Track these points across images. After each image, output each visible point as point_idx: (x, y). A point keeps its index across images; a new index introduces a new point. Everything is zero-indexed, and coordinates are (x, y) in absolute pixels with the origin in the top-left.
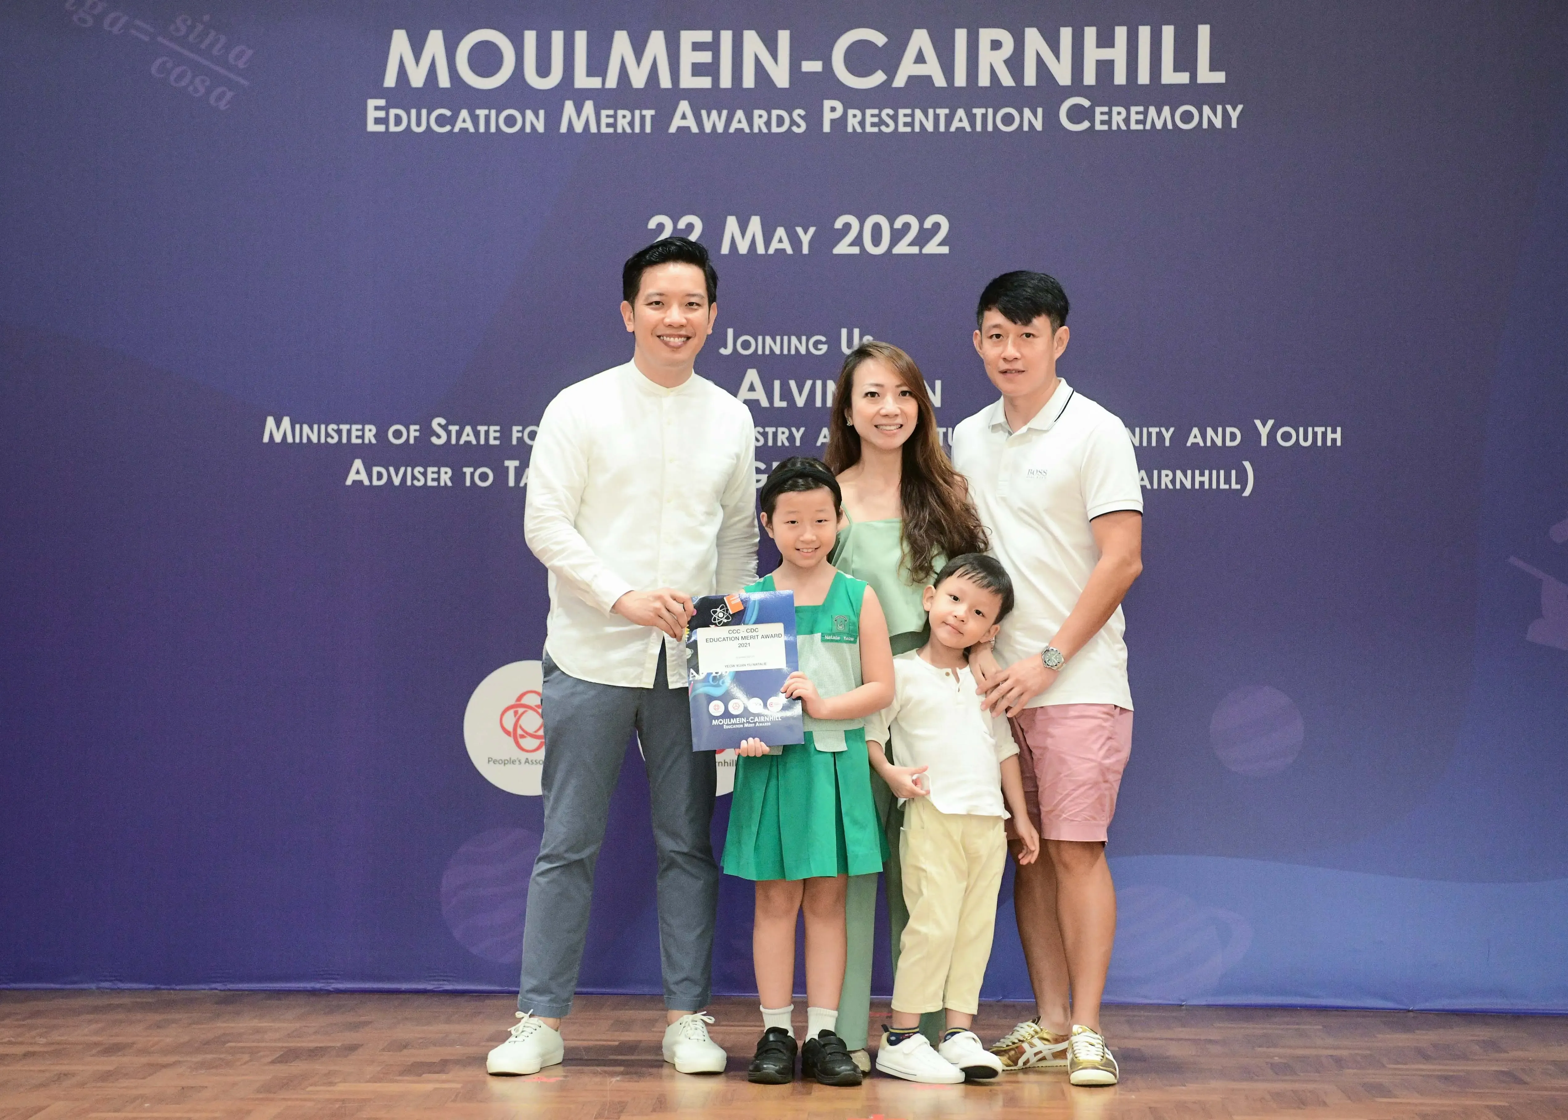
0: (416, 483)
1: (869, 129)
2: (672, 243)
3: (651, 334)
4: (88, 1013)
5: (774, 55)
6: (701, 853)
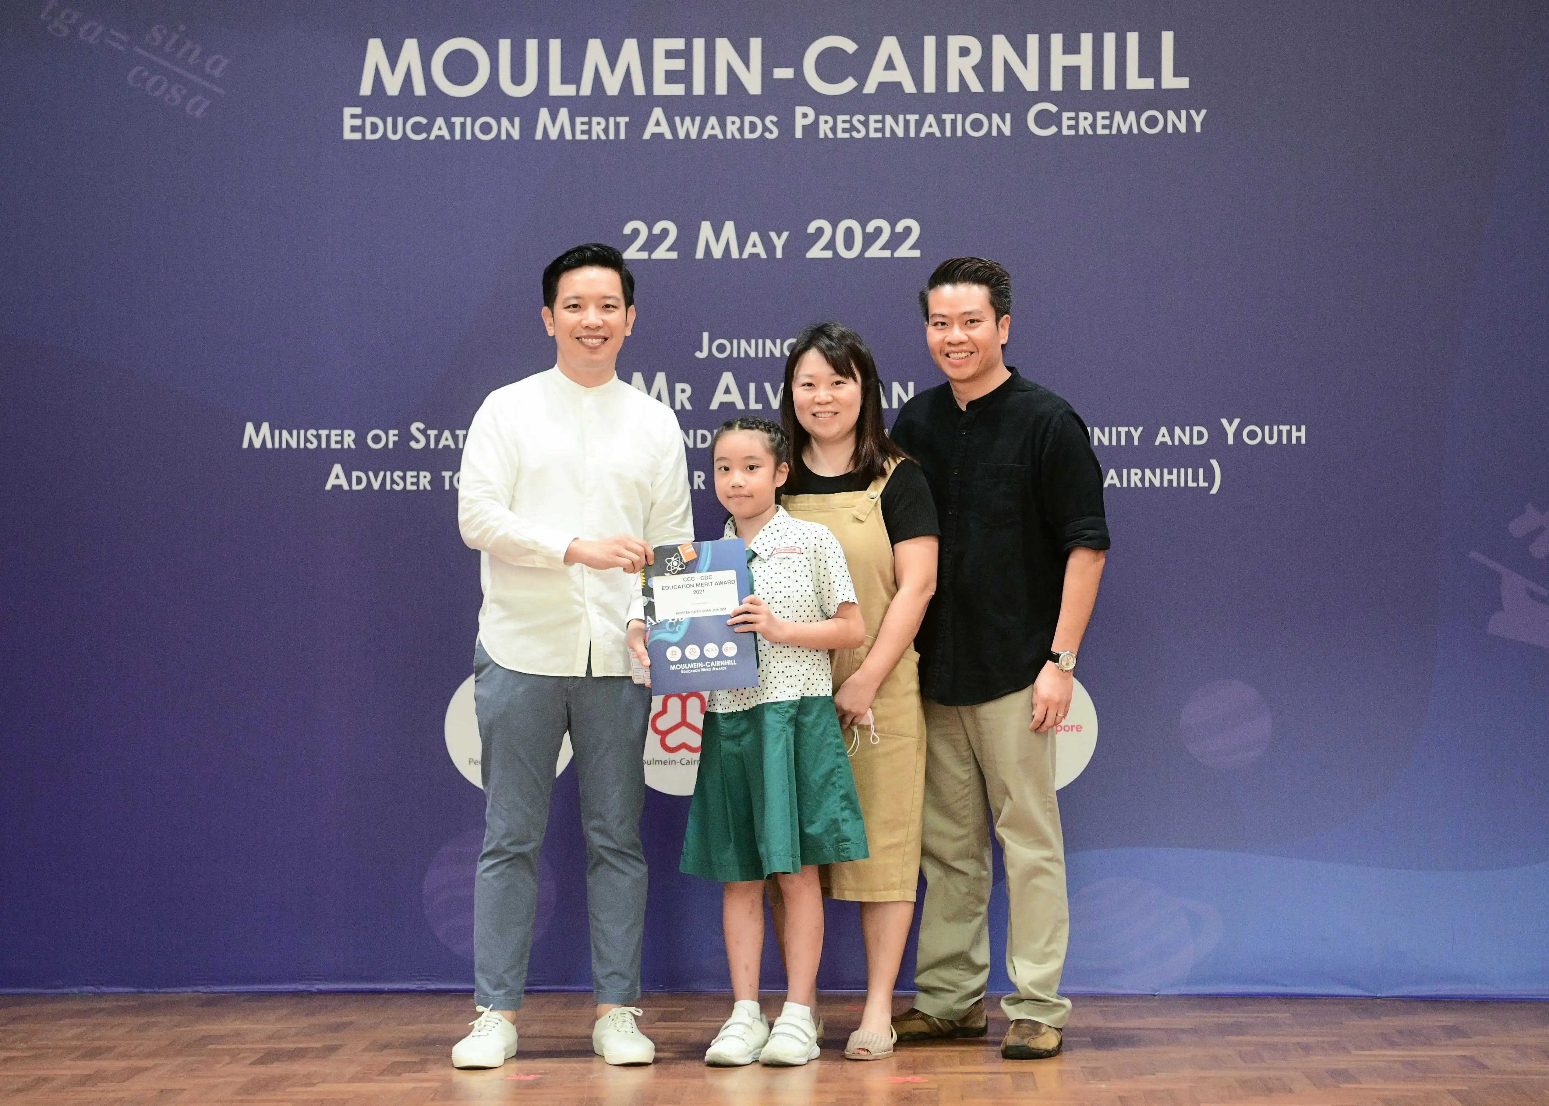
0: (395, 487)
1: (840, 135)
2: (589, 249)
3: (570, 336)
4: (69, 1017)
5: (746, 62)
6: (629, 848)
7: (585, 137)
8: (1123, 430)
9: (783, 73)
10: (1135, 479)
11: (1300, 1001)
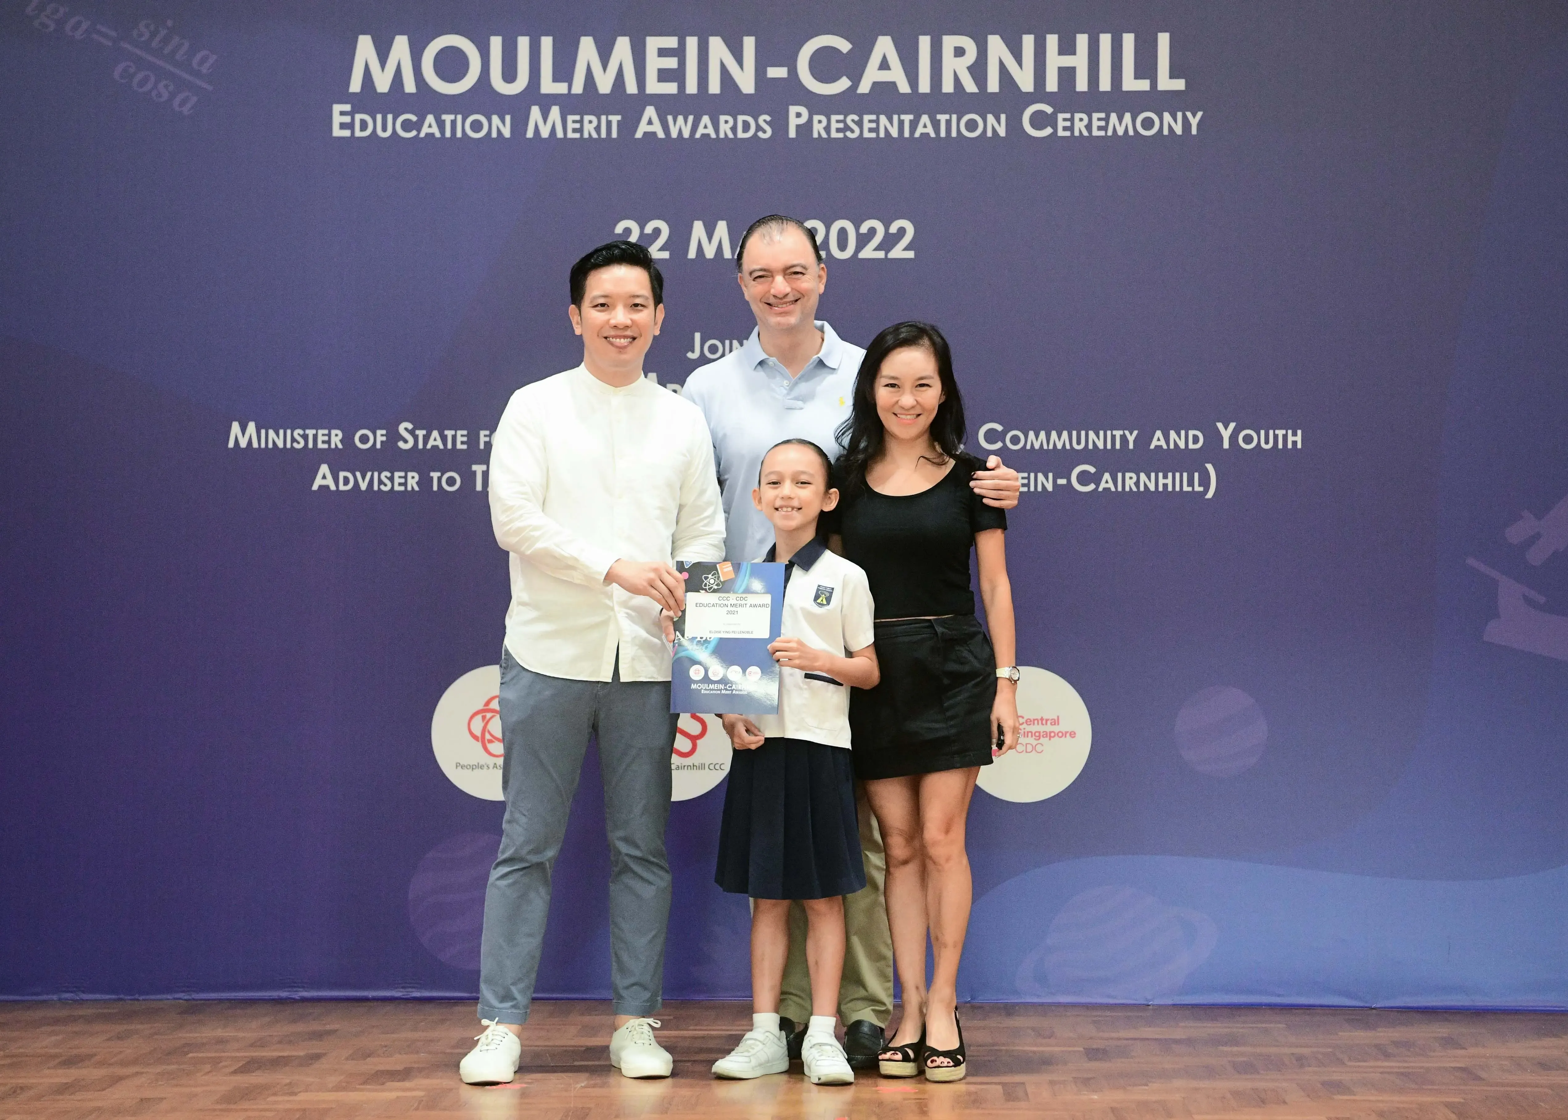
0: (383, 487)
1: (834, 135)
2: (617, 247)
3: (598, 336)
4: (48, 1025)
5: (739, 60)
6: (654, 857)
7: (577, 135)
8: (1118, 433)
9: (777, 72)
10: (1130, 483)
11: (1293, 1010)
